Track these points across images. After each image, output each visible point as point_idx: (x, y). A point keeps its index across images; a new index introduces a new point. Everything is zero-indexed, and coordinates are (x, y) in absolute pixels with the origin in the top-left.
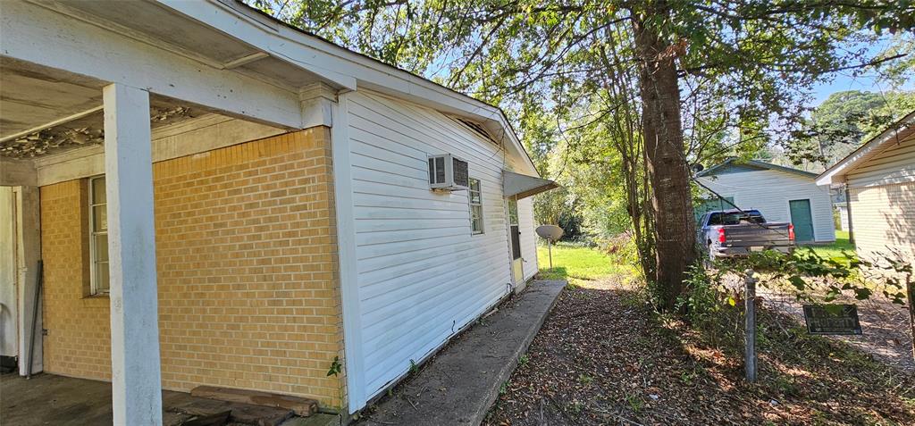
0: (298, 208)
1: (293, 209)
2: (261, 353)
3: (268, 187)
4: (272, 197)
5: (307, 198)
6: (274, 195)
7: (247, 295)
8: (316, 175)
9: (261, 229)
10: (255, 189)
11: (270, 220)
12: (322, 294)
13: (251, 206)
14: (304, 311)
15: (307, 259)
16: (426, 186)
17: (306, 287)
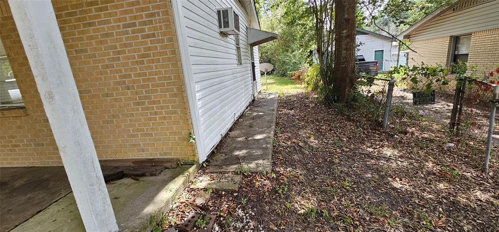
0: (148, 36)
1: (143, 37)
2: (133, 136)
3: (120, 20)
4: (124, 28)
5: (155, 28)
6: (125, 26)
7: (116, 100)
8: (160, 11)
9: (119, 53)
10: (108, 22)
11: (125, 45)
12: (175, 95)
13: (107, 35)
14: (162, 108)
15: (160, 73)
16: (218, 30)
17: (162, 91)
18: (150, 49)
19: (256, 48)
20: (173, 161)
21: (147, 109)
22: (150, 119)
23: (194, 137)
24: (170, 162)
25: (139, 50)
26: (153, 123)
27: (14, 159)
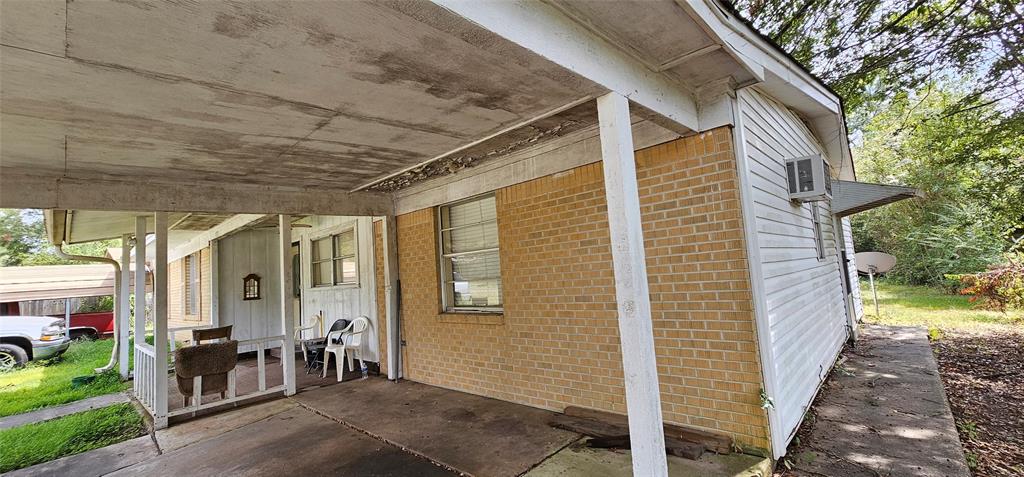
0: (694, 220)
1: (685, 222)
8: (718, 183)
12: (735, 316)
14: (706, 336)
15: (709, 276)
16: (787, 196)
17: (708, 307)
18: (694, 239)
19: (846, 221)
20: (723, 441)
21: (677, 334)
22: (680, 353)
23: (771, 399)
24: (715, 439)
25: (676, 241)
26: (684, 361)
27: (474, 383)
